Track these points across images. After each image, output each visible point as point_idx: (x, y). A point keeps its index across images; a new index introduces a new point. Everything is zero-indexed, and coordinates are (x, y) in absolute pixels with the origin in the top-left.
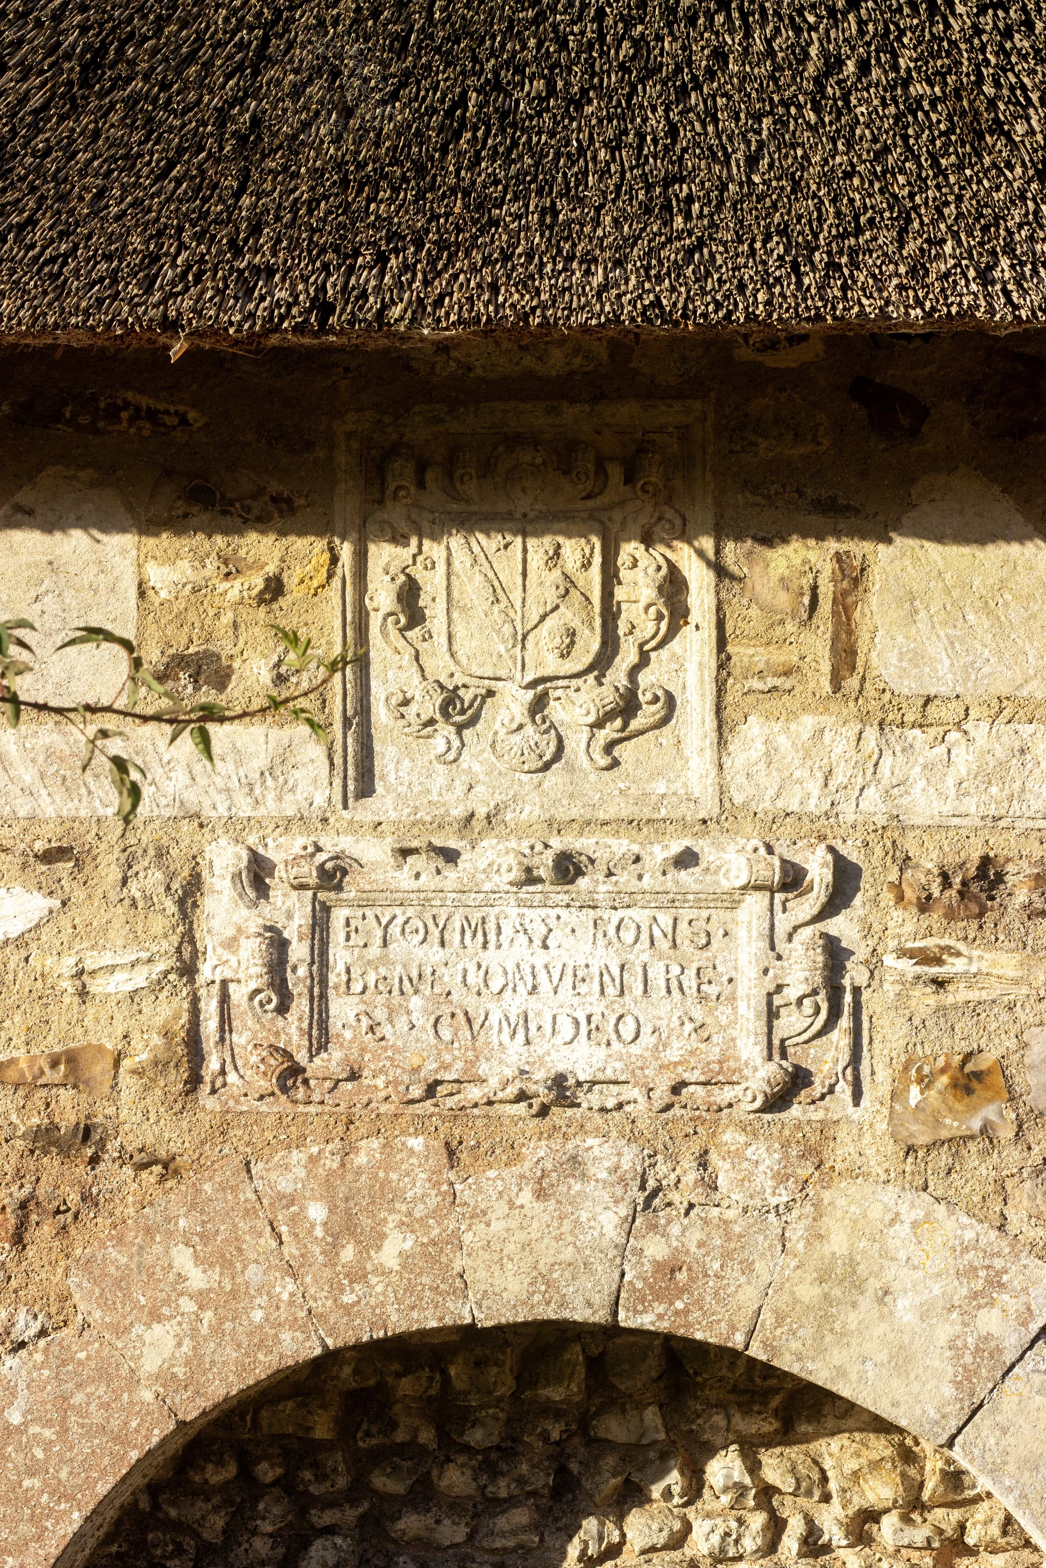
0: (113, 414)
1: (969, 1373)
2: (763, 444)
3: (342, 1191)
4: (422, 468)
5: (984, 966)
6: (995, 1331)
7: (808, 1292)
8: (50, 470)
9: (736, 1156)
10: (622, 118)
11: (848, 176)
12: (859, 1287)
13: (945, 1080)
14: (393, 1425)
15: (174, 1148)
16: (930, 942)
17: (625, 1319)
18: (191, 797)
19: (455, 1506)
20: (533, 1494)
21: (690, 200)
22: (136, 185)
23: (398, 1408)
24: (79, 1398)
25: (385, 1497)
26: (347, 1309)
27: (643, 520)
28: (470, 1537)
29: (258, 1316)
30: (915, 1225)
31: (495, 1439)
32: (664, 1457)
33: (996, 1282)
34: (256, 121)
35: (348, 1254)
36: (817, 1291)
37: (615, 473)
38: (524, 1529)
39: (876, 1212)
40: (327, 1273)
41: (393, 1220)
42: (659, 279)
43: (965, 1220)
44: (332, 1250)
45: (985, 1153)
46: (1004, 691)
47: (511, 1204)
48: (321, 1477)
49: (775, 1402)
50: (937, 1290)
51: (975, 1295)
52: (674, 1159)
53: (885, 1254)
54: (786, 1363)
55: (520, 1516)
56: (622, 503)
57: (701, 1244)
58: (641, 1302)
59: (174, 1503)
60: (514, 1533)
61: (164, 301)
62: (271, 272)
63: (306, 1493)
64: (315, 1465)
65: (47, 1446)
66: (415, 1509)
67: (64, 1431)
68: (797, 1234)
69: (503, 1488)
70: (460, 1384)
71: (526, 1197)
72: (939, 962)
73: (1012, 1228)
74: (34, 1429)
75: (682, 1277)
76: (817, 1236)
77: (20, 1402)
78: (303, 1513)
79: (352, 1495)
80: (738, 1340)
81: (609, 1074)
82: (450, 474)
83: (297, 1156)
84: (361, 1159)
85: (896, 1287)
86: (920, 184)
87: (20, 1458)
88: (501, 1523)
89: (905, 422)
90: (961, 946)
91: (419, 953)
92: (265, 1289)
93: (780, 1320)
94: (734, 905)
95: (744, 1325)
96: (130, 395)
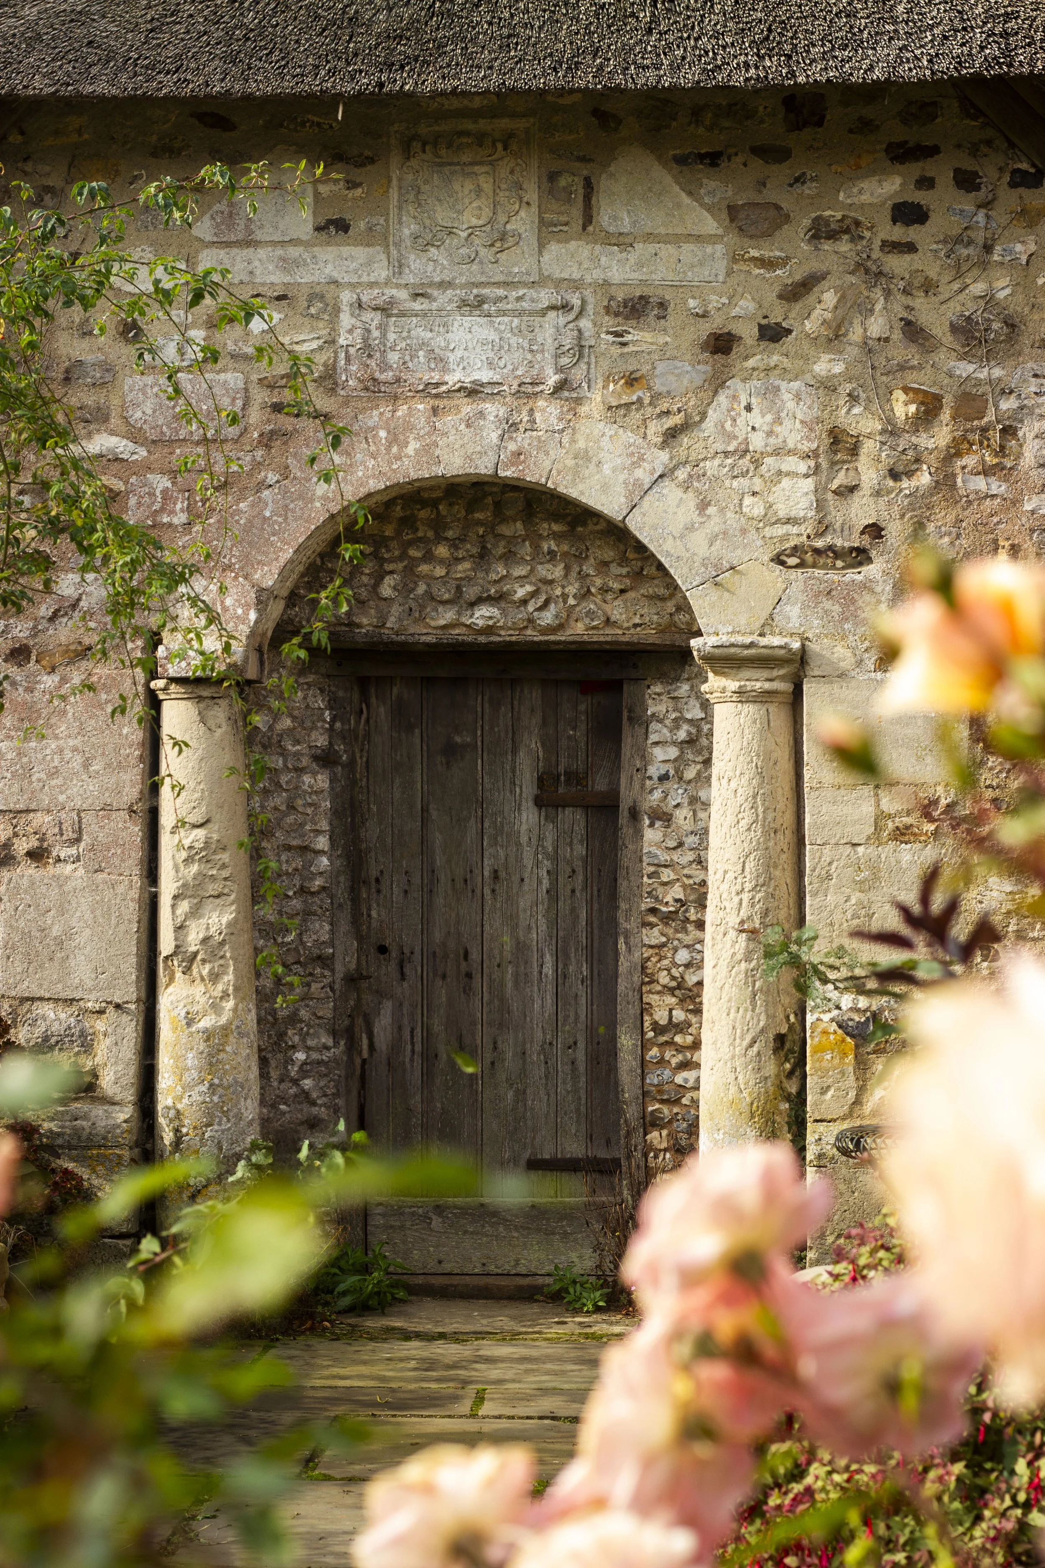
0: (303, 124)
1: (631, 493)
2: (557, 134)
3: (392, 426)
4: (424, 144)
5: (639, 338)
6: (641, 477)
7: (570, 463)
8: (279, 147)
9: (543, 410)
10: (493, 12)
11: (576, 34)
12: (589, 460)
13: (623, 381)
14: (417, 530)
15: (328, 410)
16: (618, 329)
17: (501, 473)
18: (335, 274)
19: (441, 561)
20: (471, 556)
21: (517, 44)
22: (310, 39)
23: (419, 523)
24: (292, 506)
25: (414, 559)
26: (394, 471)
27: (511, 165)
28: (447, 573)
29: (360, 474)
30: (611, 437)
31: (457, 535)
32: (524, 541)
33: (641, 458)
34: (357, 12)
35: (395, 449)
36: (573, 462)
37: (500, 146)
38: (469, 570)
39: (596, 432)
40: (387, 457)
41: (412, 436)
42: (505, 74)
43: (630, 434)
44: (389, 448)
45: (637, 410)
46: (649, 231)
47: (457, 430)
48: (388, 551)
49: (569, 519)
50: (619, 462)
51: (634, 463)
52: (519, 412)
53: (599, 448)
54: (561, 489)
55: (467, 565)
56: (502, 159)
57: (529, 445)
58: (507, 467)
59: (330, 561)
60: (464, 571)
61: (320, 84)
62: (361, 71)
63: (383, 558)
64: (386, 546)
65: (280, 524)
66: (425, 562)
67: (286, 519)
68: (566, 440)
69: (460, 554)
70: (444, 513)
71: (463, 427)
72: (622, 336)
73: (649, 438)
74: (275, 518)
75: (522, 457)
76: (573, 441)
77: (270, 508)
78: (381, 566)
79: (401, 558)
80: (543, 481)
81: (495, 380)
82: (435, 147)
83: (375, 413)
84: (399, 413)
85: (603, 460)
86: (602, 38)
87: (269, 529)
88: (460, 568)
89: (612, 125)
90: (631, 330)
91: (423, 334)
92: (363, 463)
93: (559, 473)
94: (544, 315)
95: (545, 475)
96: (310, 117)
